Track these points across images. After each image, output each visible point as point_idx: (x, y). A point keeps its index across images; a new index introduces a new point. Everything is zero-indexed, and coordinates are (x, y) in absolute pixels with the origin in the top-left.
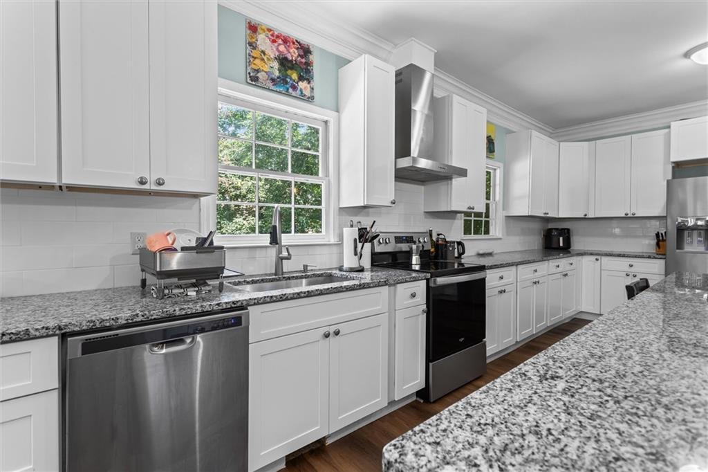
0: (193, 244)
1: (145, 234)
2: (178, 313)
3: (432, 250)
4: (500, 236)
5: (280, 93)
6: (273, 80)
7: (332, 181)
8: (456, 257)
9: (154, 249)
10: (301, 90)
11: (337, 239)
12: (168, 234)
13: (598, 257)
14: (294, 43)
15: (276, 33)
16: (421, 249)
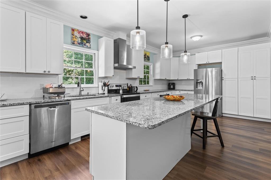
0: (57, 86)
1: (44, 84)
2: (54, 101)
3: (128, 89)
4: (152, 85)
5: (81, 46)
6: (79, 43)
7: (96, 70)
8: (135, 91)
9: (48, 87)
10: (87, 45)
11: (98, 86)
12: (51, 84)
13: (180, 91)
14: (85, 33)
15: (80, 31)
16: (123, 88)
